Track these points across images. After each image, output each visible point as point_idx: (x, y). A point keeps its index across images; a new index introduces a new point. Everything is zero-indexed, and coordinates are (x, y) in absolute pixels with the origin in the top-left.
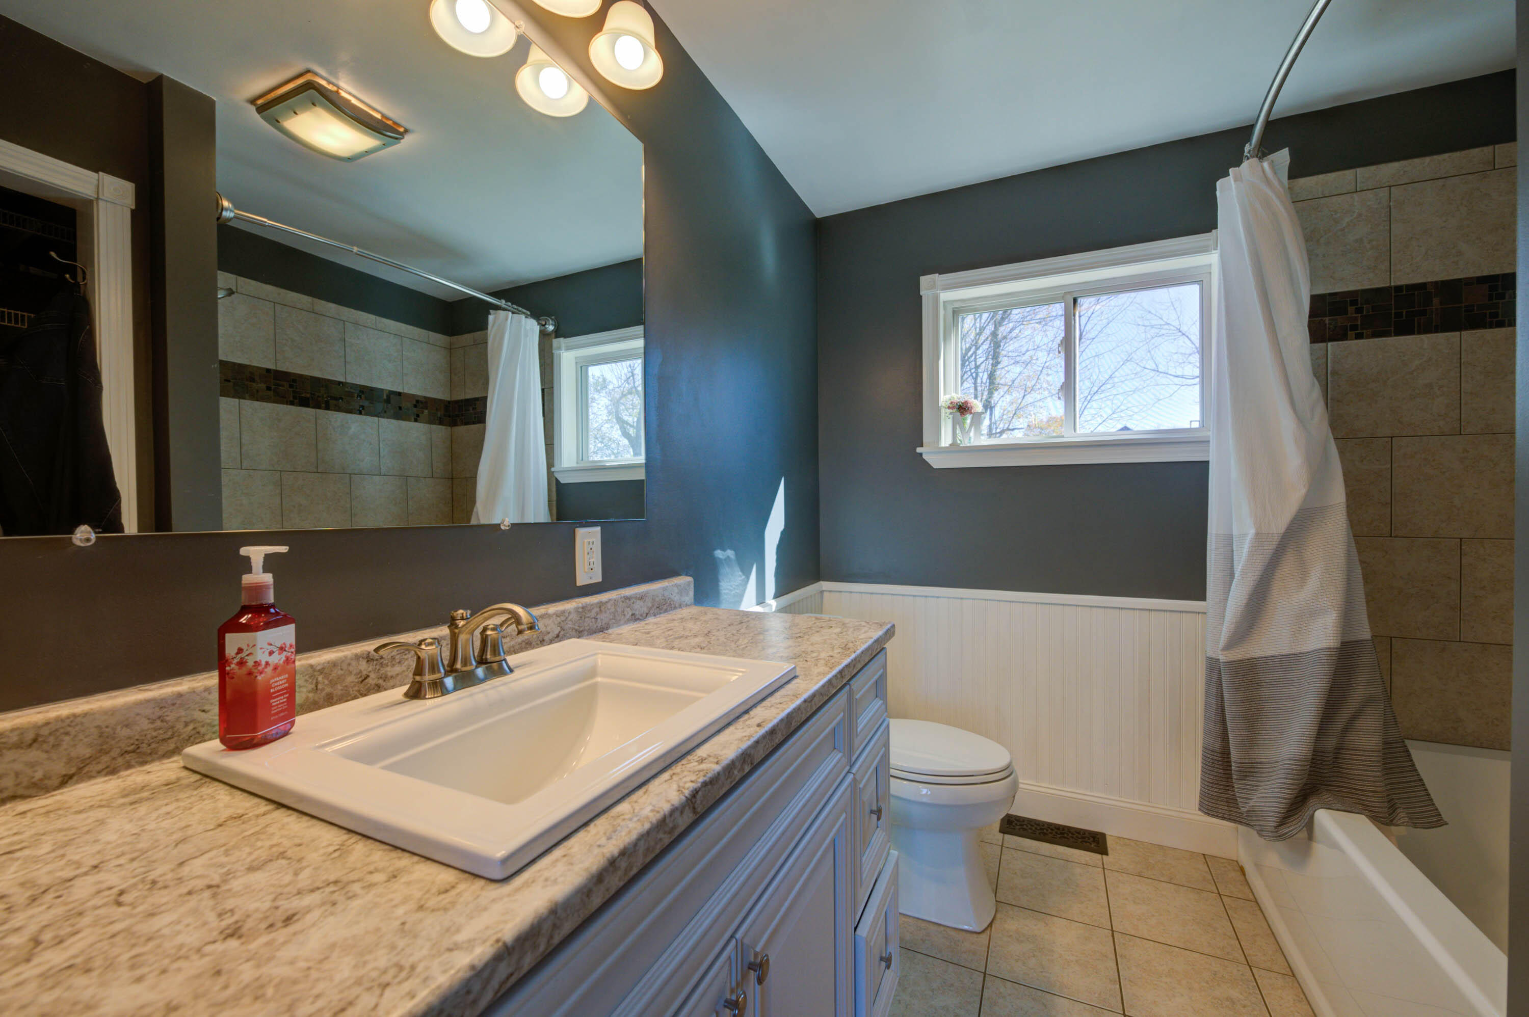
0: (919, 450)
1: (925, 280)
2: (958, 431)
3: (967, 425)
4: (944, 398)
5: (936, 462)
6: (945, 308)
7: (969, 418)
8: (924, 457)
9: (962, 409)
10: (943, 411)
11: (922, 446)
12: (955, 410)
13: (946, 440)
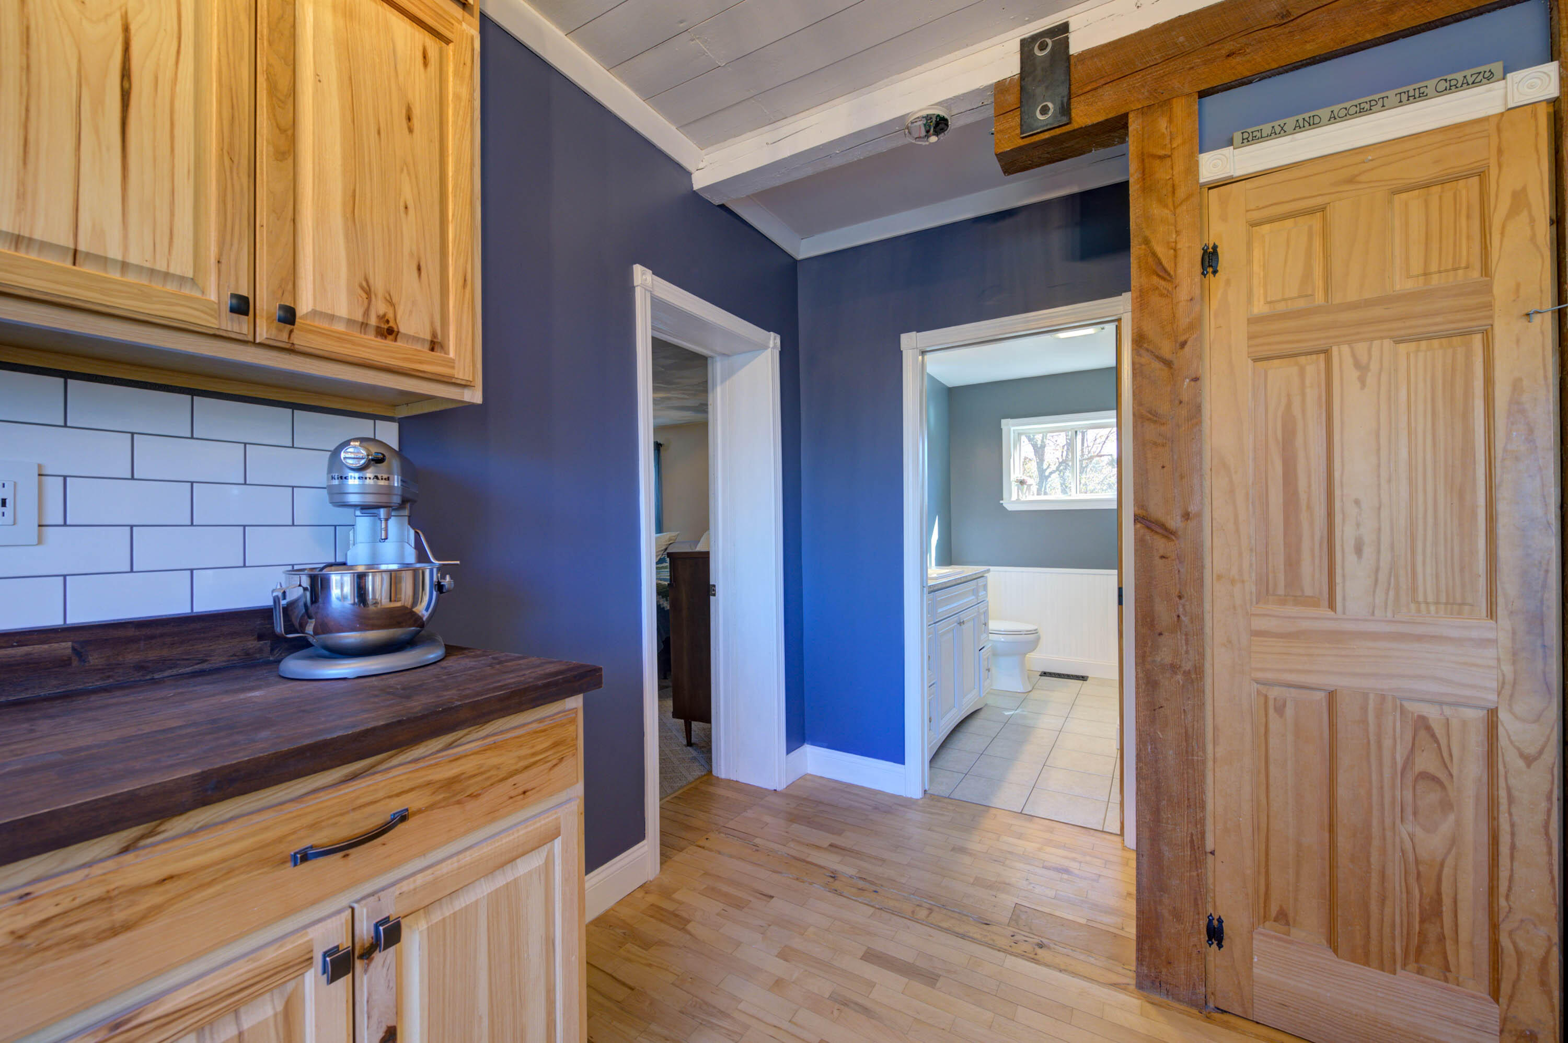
0: (1001, 502)
1: (1004, 422)
2: (1020, 493)
3: (1024, 491)
4: (1014, 477)
5: (1009, 507)
6: (1014, 433)
7: (1025, 486)
8: (1004, 505)
9: (1022, 482)
10: (1013, 483)
11: (1002, 500)
12: (1018, 483)
13: (1014, 498)
